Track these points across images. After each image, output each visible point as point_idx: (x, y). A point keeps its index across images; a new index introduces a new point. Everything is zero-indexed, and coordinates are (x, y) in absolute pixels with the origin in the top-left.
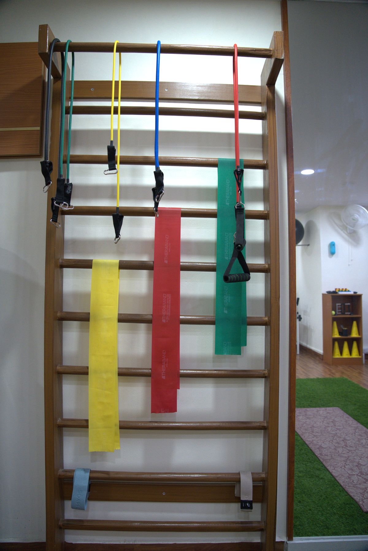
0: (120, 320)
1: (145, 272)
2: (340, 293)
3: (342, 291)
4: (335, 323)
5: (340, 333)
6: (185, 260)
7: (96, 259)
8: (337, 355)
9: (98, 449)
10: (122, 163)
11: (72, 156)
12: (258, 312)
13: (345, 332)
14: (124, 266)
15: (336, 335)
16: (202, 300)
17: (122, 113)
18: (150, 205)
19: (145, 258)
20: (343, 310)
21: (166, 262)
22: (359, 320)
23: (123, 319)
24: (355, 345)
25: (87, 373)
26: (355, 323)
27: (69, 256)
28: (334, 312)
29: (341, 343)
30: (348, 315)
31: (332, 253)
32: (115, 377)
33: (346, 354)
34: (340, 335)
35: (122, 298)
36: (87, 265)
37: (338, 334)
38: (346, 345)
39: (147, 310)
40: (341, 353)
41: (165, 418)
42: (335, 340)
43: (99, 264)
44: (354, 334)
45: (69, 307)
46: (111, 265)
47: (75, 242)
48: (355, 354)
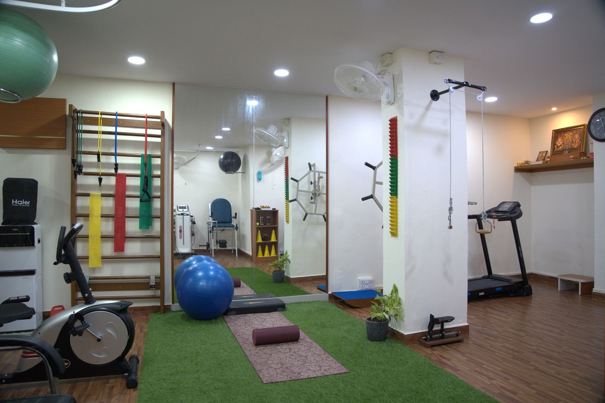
0: (101, 217)
1: (112, 198)
2: (263, 209)
3: (265, 208)
4: (259, 232)
5: (263, 240)
6: (128, 193)
7: (91, 193)
8: (260, 255)
9: (93, 266)
10: (102, 155)
11: (83, 151)
12: (158, 213)
13: (266, 238)
14: (103, 195)
15: (260, 240)
16: (135, 209)
17: (102, 133)
18: (113, 171)
19: (112, 193)
20: (265, 222)
21: (120, 194)
22: (276, 229)
23: (102, 216)
24: (273, 247)
25: (88, 237)
26: (274, 231)
27: (79, 191)
28: (258, 224)
29: (263, 246)
30: (268, 225)
31: (259, 179)
32: (100, 239)
33: (267, 254)
34: (262, 240)
35: (102, 208)
36: (88, 195)
37: (261, 240)
38: (267, 248)
39: (112, 212)
40: (263, 254)
41: (120, 254)
42: (258, 244)
43: (93, 195)
44: (273, 239)
45: (79, 212)
46: (98, 195)
47: (81, 185)
48: (273, 254)
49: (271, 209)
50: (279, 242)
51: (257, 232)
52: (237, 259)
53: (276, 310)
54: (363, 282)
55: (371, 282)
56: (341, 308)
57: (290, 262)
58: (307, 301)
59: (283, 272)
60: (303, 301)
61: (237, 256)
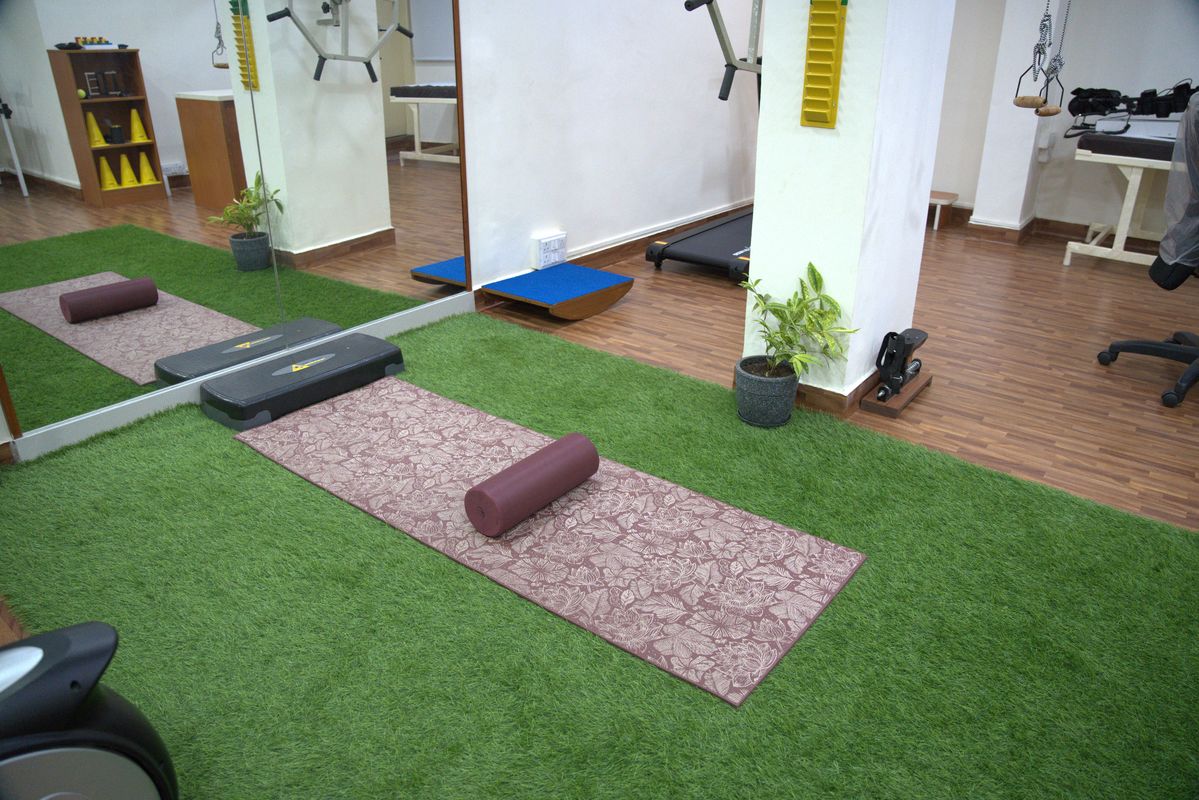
2: (89, 48)
3: (92, 43)
4: (91, 116)
5: (107, 138)
8: (110, 184)
13: (117, 133)
15: (99, 142)
20: (103, 87)
22: (142, 106)
24: (144, 159)
26: (134, 113)
28: (82, 93)
29: (112, 158)
30: (115, 96)
33: (128, 180)
34: (107, 141)
37: (103, 140)
38: (125, 161)
40: (118, 179)
44: (138, 137)
48: (147, 178)
49: (114, 47)
50: (159, 145)
51: (85, 116)
52: (28, 202)
53: (381, 376)
54: (546, 247)
55: (563, 243)
56: (535, 329)
57: (280, 207)
58: (425, 323)
59: (263, 238)
60: (419, 325)
61: (25, 192)
